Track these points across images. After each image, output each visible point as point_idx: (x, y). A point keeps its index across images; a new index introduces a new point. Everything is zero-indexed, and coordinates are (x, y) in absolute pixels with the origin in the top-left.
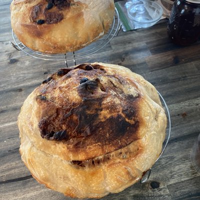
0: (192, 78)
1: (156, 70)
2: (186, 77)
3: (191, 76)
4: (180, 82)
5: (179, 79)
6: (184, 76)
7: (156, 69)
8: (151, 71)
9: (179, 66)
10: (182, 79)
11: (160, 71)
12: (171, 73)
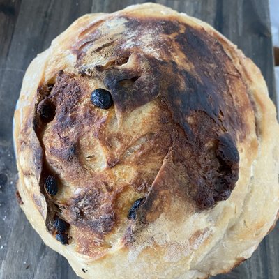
0: (54, 6)
1: (9, 48)
2: (46, 13)
3: (49, 6)
4: (50, 25)
5: (45, 24)
6: (43, 15)
7: (6, 46)
8: (7, 55)
9: (21, 12)
10: (47, 19)
11: (14, 42)
12: (27, 30)
